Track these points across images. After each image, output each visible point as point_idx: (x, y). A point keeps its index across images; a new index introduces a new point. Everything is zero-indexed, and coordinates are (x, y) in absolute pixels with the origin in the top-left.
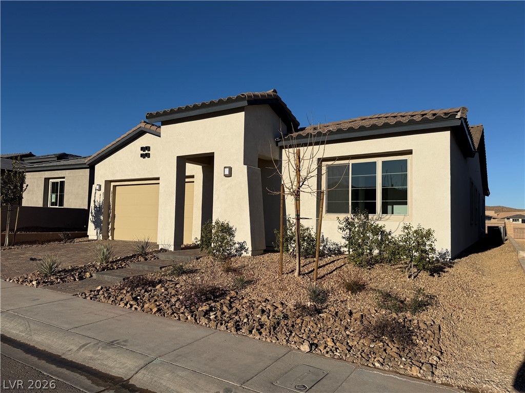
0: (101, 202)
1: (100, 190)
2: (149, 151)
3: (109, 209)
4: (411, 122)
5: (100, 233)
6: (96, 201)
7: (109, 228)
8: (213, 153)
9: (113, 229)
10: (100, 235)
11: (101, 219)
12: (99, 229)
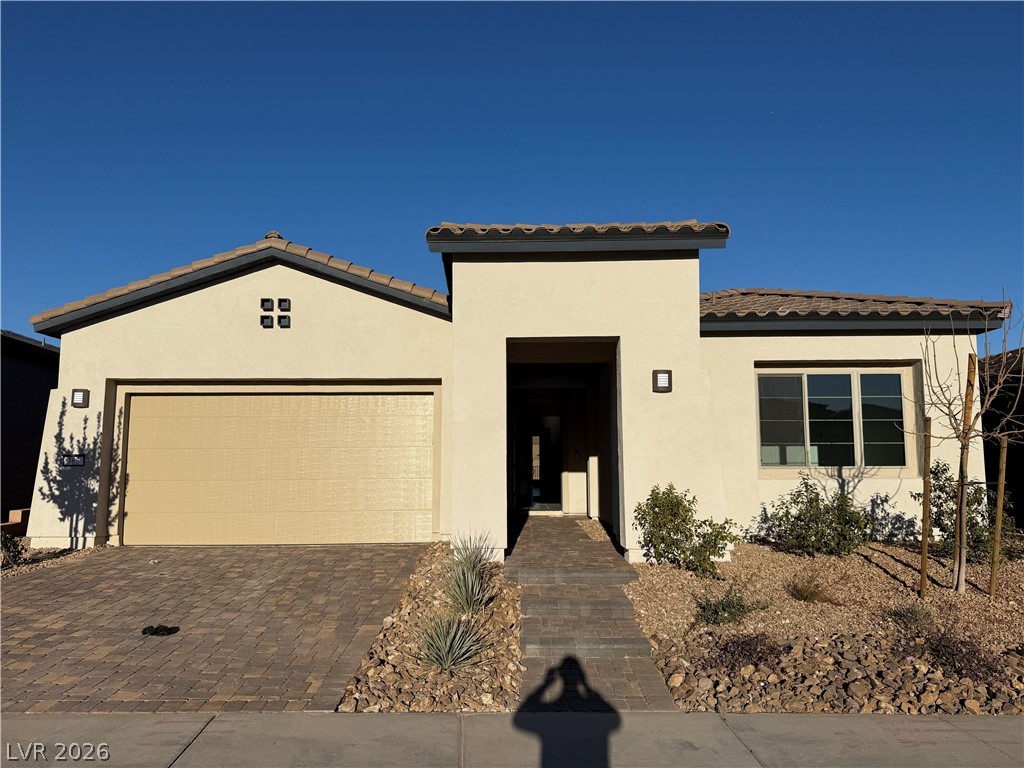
0: (90, 441)
1: (85, 404)
2: (289, 310)
3: (112, 459)
4: (915, 316)
5: (86, 530)
6: (66, 435)
7: (110, 512)
8: (617, 338)
9: (122, 515)
10: (87, 535)
11: (89, 489)
12: (80, 517)
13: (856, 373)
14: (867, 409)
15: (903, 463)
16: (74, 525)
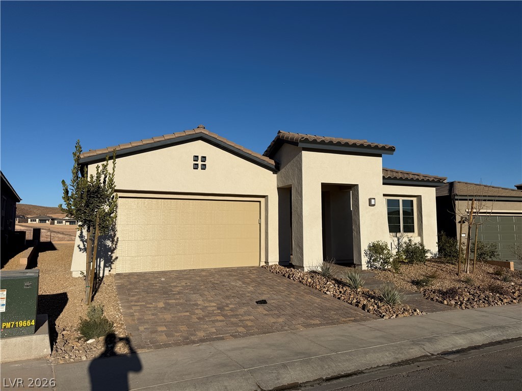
4: (423, 180)
8: (358, 185)
10: (106, 269)
11: (106, 245)
12: (102, 260)
13: (401, 199)
14: (404, 212)
15: (414, 232)
16: (98, 264)
